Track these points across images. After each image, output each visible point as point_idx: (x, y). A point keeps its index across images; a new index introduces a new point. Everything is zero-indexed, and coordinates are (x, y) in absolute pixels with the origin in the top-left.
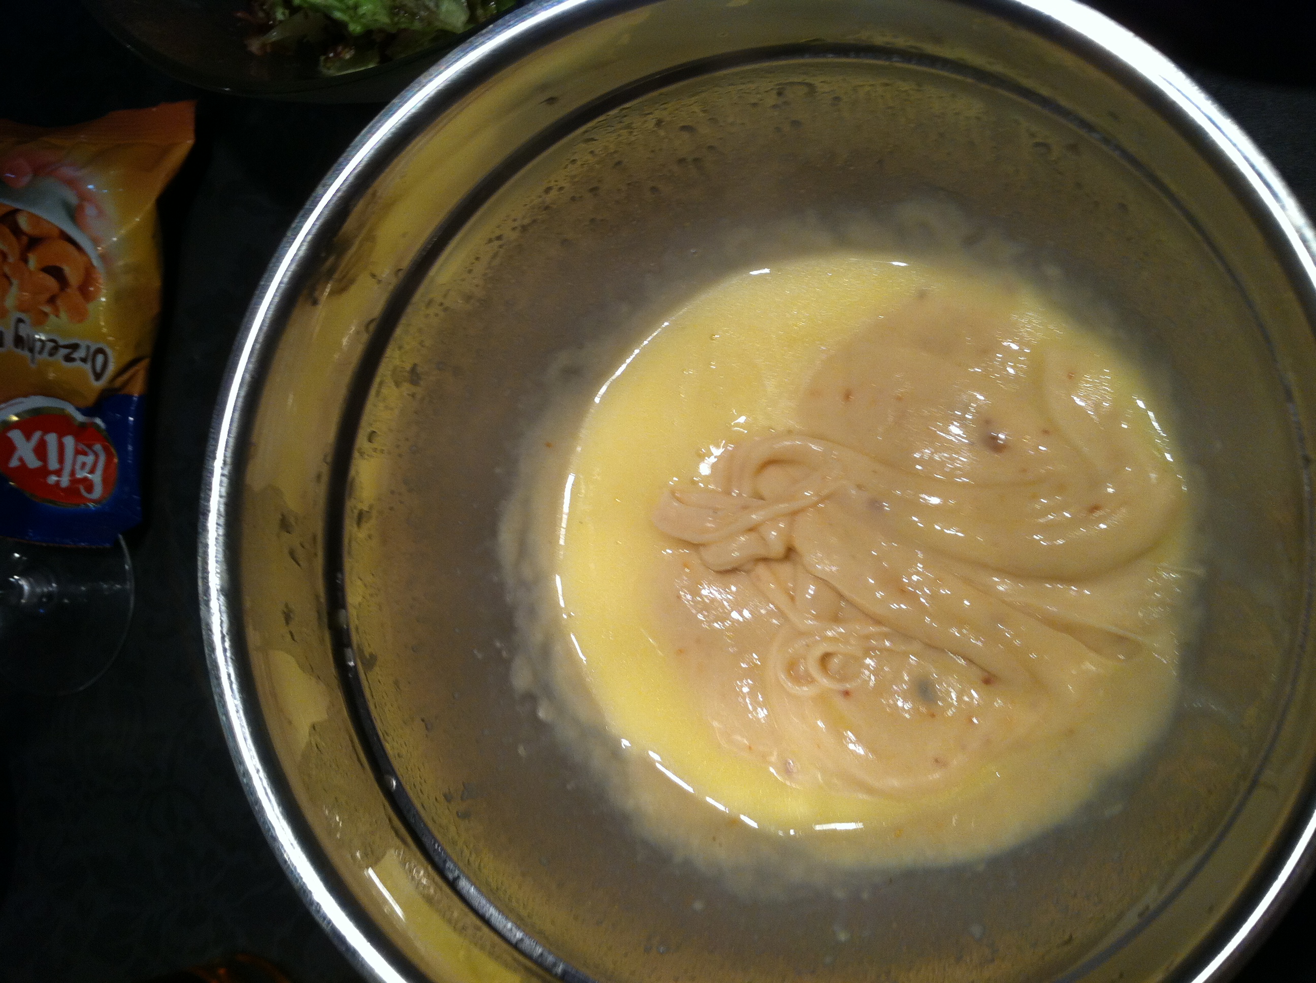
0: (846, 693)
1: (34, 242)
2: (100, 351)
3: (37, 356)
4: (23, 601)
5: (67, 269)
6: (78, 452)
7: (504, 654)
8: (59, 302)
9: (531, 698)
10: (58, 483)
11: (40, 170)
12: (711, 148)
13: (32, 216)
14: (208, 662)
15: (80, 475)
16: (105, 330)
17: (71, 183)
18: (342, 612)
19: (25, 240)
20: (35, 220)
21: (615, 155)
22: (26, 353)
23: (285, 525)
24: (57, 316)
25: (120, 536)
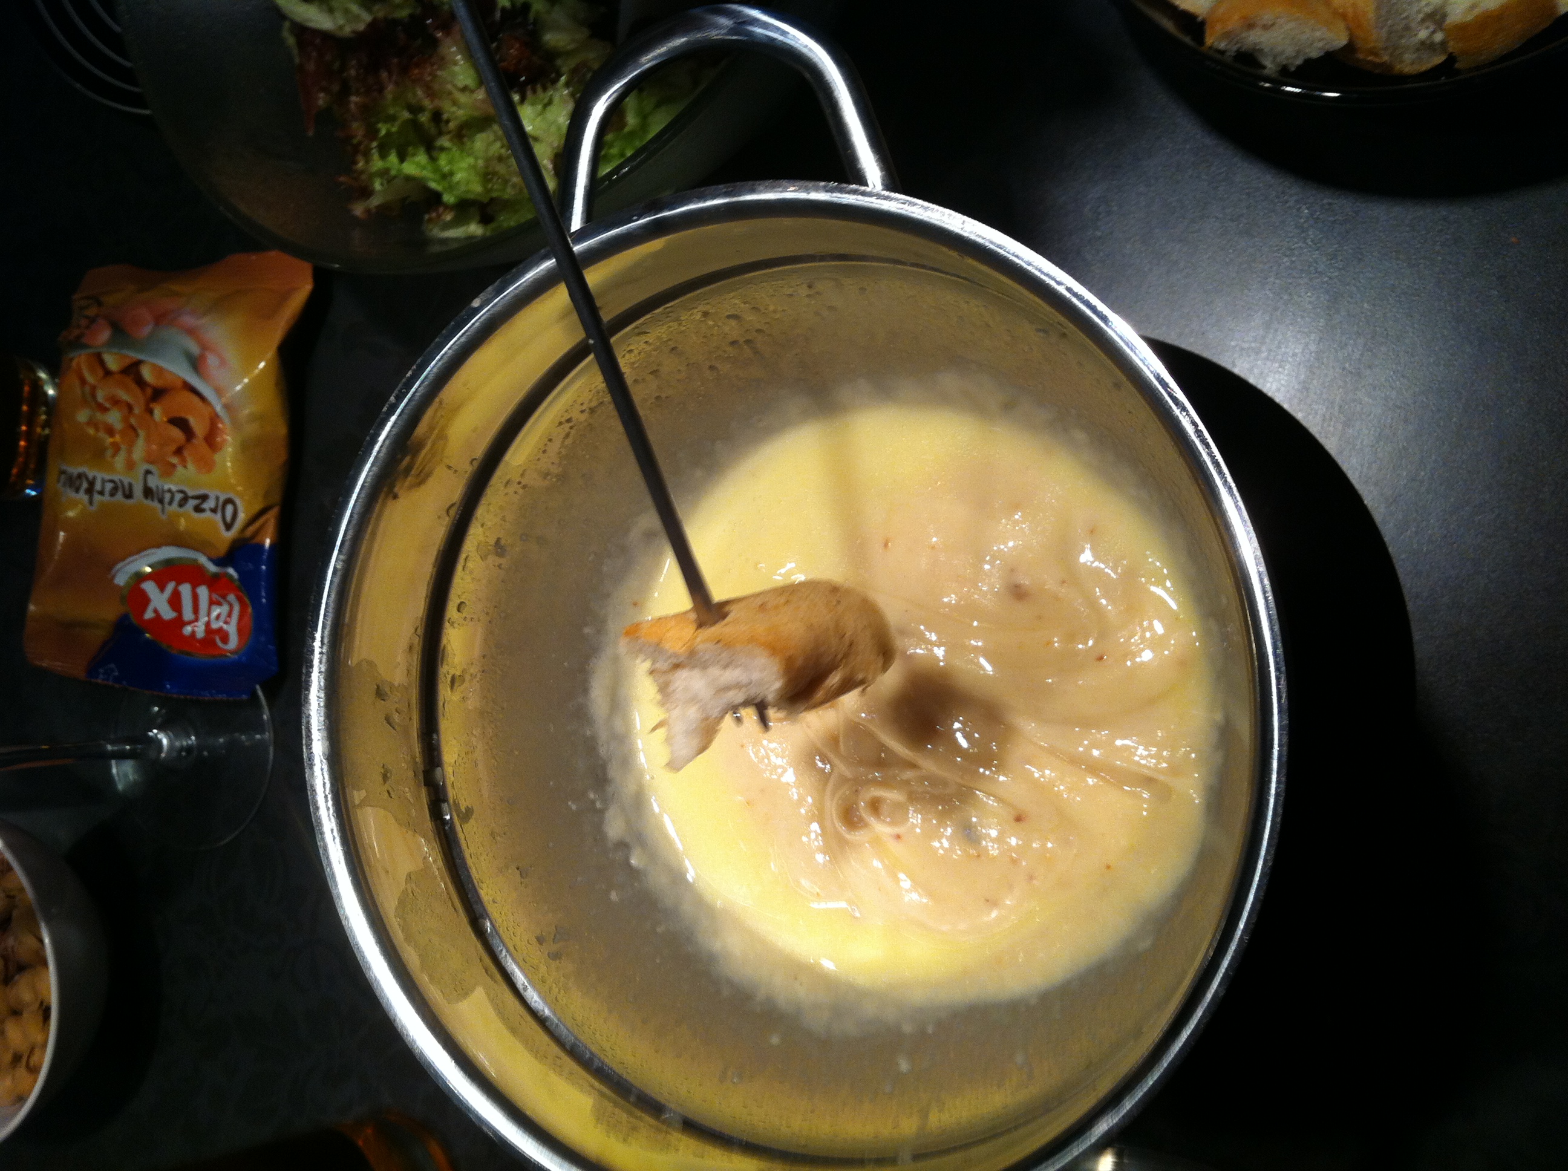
0: (898, 837)
1: (158, 394)
2: (229, 501)
3: (166, 506)
4: (163, 755)
5: (192, 421)
6: (212, 603)
7: (598, 805)
8: (186, 453)
9: (623, 846)
10: (193, 633)
11: (161, 319)
12: (759, 331)
13: (154, 366)
14: (313, 820)
15: (215, 626)
16: (233, 481)
17: (191, 332)
18: (438, 770)
19: (149, 391)
20: (159, 371)
21: (670, 343)
22: (156, 504)
23: (380, 694)
24: (185, 467)
25: (258, 687)
